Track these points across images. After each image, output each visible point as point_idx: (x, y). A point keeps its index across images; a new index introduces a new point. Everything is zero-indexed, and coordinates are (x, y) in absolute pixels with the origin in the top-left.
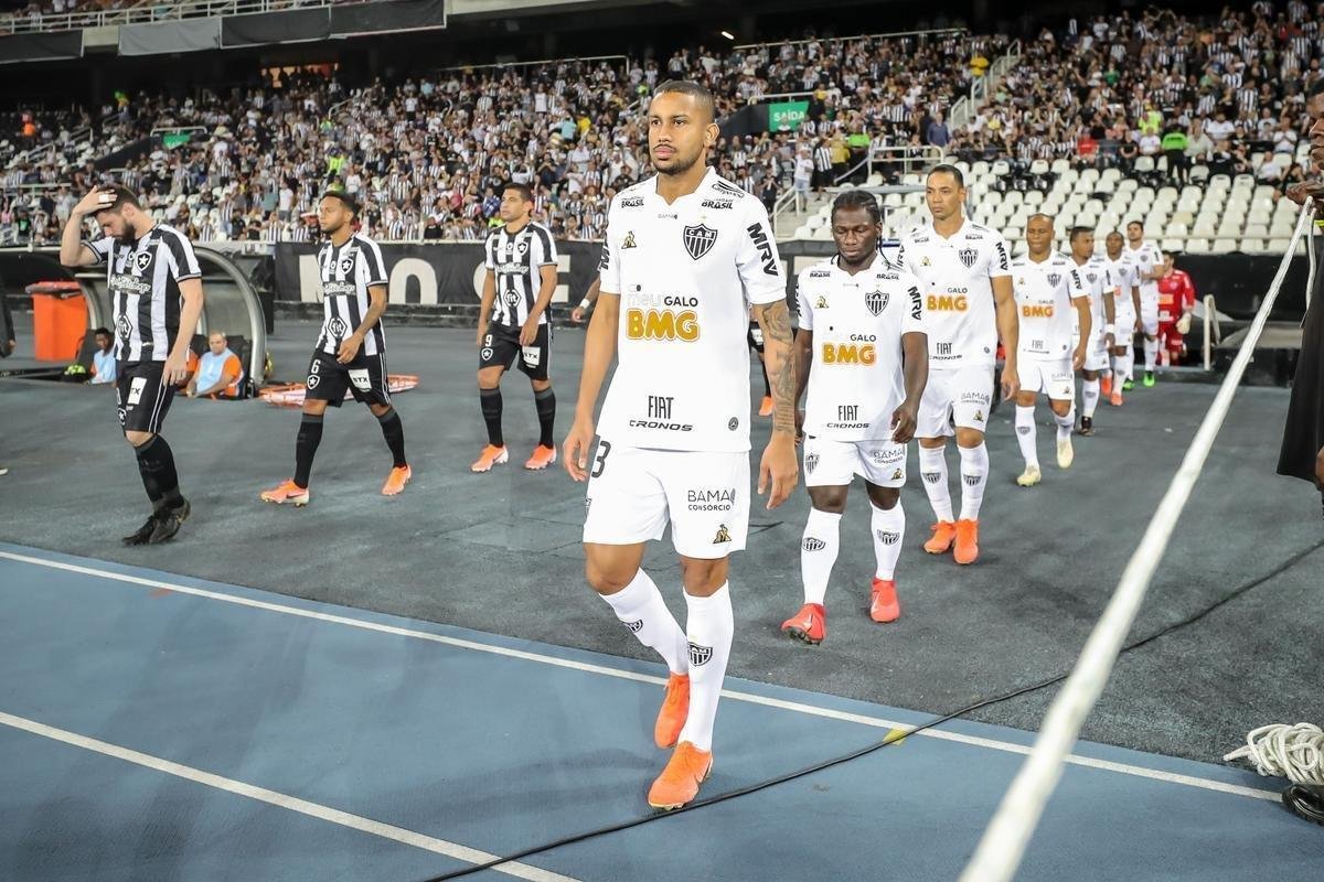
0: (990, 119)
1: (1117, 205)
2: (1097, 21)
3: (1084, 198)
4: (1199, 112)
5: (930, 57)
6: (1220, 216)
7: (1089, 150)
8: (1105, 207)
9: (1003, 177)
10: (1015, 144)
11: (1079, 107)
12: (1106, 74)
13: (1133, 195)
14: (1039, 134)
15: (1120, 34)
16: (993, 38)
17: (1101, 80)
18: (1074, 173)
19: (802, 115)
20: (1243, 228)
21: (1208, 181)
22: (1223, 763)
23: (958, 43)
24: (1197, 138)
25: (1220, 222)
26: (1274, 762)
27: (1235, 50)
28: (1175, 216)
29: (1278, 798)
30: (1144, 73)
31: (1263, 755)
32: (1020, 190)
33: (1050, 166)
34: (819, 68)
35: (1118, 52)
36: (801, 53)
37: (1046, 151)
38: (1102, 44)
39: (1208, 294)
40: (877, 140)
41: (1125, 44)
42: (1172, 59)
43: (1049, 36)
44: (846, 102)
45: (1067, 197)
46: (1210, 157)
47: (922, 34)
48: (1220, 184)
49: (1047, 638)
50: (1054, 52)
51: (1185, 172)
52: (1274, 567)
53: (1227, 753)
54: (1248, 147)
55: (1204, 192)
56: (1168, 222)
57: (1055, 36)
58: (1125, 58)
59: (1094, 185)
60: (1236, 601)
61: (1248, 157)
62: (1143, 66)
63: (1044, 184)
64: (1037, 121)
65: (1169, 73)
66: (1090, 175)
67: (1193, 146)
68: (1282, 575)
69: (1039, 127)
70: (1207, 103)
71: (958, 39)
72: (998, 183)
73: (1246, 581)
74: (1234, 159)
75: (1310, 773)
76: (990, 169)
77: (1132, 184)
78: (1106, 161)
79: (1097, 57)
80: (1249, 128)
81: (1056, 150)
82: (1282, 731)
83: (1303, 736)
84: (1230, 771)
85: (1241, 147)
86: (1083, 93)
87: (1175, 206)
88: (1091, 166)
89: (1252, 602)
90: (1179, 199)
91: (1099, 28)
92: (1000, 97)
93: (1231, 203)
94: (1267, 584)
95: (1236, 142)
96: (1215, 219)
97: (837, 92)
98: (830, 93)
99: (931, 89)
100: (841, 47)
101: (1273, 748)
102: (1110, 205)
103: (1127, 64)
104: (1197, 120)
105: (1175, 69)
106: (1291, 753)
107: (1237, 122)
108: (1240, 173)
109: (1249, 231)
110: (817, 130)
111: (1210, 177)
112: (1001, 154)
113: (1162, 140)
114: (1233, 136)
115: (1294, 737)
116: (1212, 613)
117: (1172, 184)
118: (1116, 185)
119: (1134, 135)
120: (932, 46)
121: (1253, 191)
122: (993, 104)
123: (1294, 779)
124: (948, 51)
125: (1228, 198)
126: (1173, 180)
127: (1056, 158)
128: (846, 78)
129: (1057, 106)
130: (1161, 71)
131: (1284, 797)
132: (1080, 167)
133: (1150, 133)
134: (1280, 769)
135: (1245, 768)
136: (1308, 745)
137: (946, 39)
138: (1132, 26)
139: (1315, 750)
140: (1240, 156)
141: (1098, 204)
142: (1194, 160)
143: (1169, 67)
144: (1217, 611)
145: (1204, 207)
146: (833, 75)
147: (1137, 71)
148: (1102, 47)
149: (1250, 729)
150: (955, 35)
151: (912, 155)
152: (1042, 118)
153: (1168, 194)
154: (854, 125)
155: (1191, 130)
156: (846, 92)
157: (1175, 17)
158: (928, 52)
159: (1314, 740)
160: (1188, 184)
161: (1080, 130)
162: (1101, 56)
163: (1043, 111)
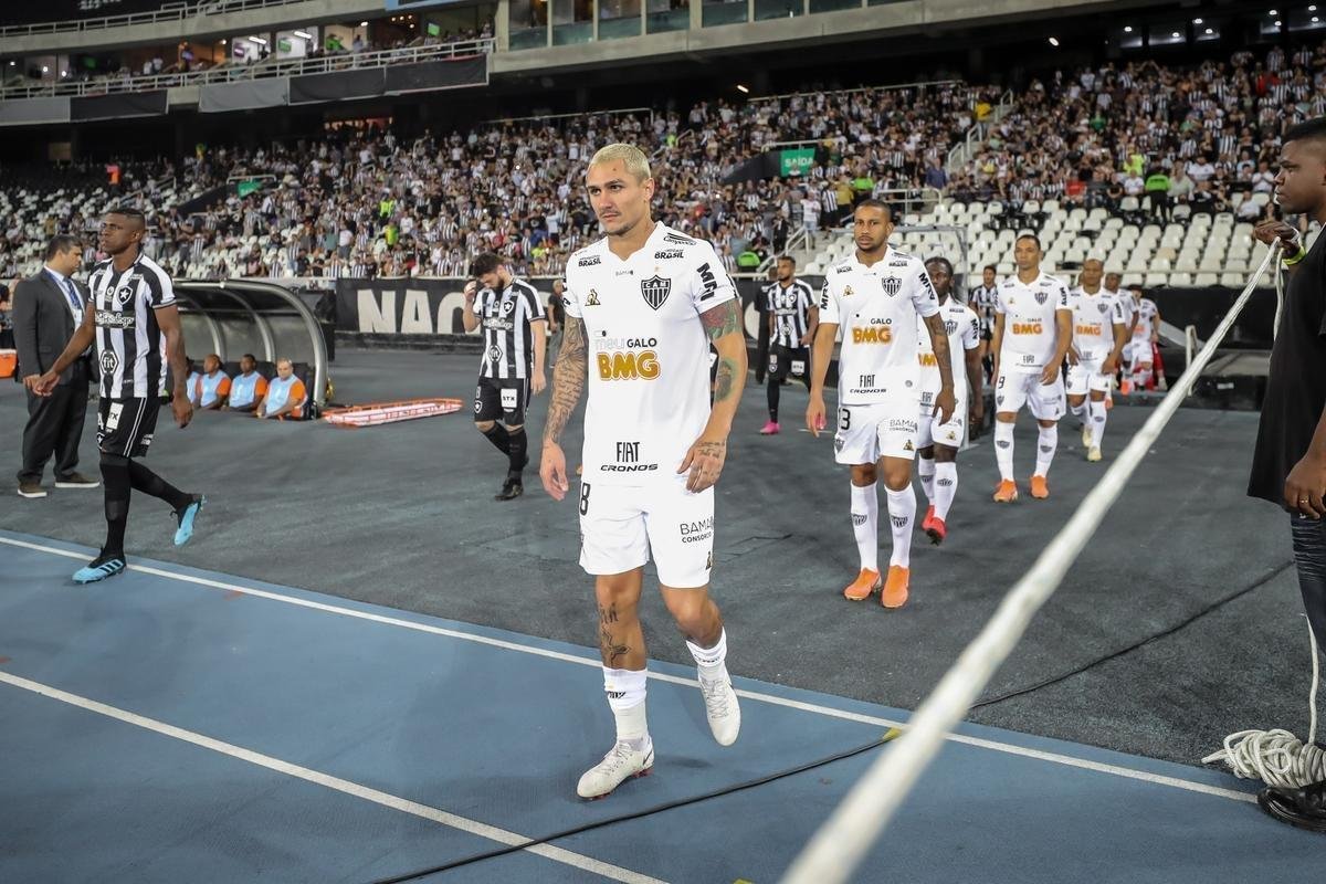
0: (984, 163)
1: (1103, 242)
2: (1084, 72)
3: (1072, 236)
4: (1181, 155)
5: (929, 107)
6: (1201, 252)
7: (1077, 192)
8: (1093, 244)
9: (997, 217)
10: (1007, 186)
11: (1067, 151)
12: (1093, 121)
13: (1119, 232)
14: (1030, 176)
15: (1105, 84)
16: (987, 88)
17: (1089, 126)
18: (1063, 213)
19: (811, 161)
20: (1223, 263)
21: (1190, 219)
22: (1201, 766)
23: (955, 94)
24: (1179, 179)
25: (1201, 257)
26: (1249, 766)
27: (1214, 98)
28: (1159, 252)
29: (1254, 799)
30: (1128, 119)
31: (1238, 758)
32: (1012, 228)
33: (1041, 206)
34: (826, 118)
35: (1104, 101)
36: (810, 105)
37: (1037, 192)
38: (1089, 93)
39: (1190, 324)
40: (880, 183)
41: (1110, 93)
42: (1155, 106)
43: (1039, 87)
44: (851, 148)
45: (1057, 234)
46: (1191, 197)
47: (921, 86)
48: (1201, 222)
49: (1036, 645)
50: (1044, 100)
51: (1168, 211)
52: (1252, 582)
53: (1205, 756)
54: (1228, 187)
55: (1186, 229)
56: (1153, 258)
57: (1045, 86)
58: (1111, 106)
59: (1082, 224)
60: (1215, 613)
61: (1228, 196)
62: (1128, 113)
63: (1036, 223)
64: (1028, 165)
65: (1153, 120)
66: (1079, 214)
67: (1175, 187)
68: (1259, 589)
69: (1030, 170)
70: (1188, 147)
71: (954, 90)
72: (992, 222)
73: (1225, 594)
74: (1215, 199)
75: (1284, 777)
76: (985, 209)
77: (1118, 223)
78: (1094, 201)
79: (1084, 106)
80: (1228, 169)
81: (1047, 191)
82: (1258, 736)
83: (1277, 741)
84: (1208, 772)
85: (1222, 188)
86: (1072, 138)
87: (1158, 242)
88: (1078, 205)
89: (1231, 614)
90: (1162, 235)
91: (1087, 79)
92: (994, 143)
93: (1212, 239)
94: (1245, 597)
95: (1216, 183)
96: (1197, 255)
97: (843, 139)
98: (836, 141)
99: (930, 137)
100: (846, 98)
101: (1248, 752)
102: (1097, 242)
103: (1113, 111)
104: (1179, 163)
105: (1158, 116)
106: (1266, 757)
107: (1217, 165)
108: (1220, 212)
109: (1229, 265)
110: (824, 175)
111: (1191, 216)
112: (995, 196)
113: (1145, 181)
114: (1213, 178)
115: (1269, 742)
116: (1193, 624)
117: (1156, 222)
118: (1103, 223)
119: (1120, 177)
120: (930, 96)
121: (1233, 228)
122: (987, 149)
123: (1268, 782)
124: (945, 101)
125: (1209, 235)
126: (1157, 218)
127: (1046, 199)
128: (851, 127)
129: (1046, 150)
130: (1144, 117)
131: (1260, 799)
132: (1069, 208)
133: (1133, 175)
134: (1255, 773)
135: (1223, 770)
136: (1283, 750)
137: (943, 90)
138: (1117, 76)
139: (1288, 755)
140: (1220, 195)
141: (1086, 241)
142: (1176, 200)
143: (1153, 114)
144: (1199, 622)
145: (1186, 244)
146: (840, 124)
147: (1122, 117)
148: (1089, 96)
149: (1228, 734)
150: (952, 86)
151: (913, 197)
152: (1033, 162)
153: (1152, 232)
154: (859, 169)
155: (1173, 171)
156: (852, 139)
157: (1157, 68)
158: (926, 102)
159: (1288, 745)
160: (1171, 222)
161: (1068, 172)
162: (1088, 104)
163: (1034, 156)
